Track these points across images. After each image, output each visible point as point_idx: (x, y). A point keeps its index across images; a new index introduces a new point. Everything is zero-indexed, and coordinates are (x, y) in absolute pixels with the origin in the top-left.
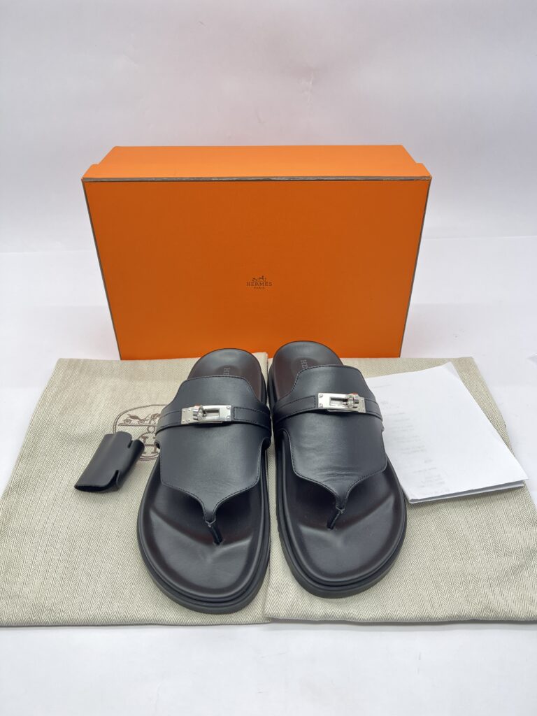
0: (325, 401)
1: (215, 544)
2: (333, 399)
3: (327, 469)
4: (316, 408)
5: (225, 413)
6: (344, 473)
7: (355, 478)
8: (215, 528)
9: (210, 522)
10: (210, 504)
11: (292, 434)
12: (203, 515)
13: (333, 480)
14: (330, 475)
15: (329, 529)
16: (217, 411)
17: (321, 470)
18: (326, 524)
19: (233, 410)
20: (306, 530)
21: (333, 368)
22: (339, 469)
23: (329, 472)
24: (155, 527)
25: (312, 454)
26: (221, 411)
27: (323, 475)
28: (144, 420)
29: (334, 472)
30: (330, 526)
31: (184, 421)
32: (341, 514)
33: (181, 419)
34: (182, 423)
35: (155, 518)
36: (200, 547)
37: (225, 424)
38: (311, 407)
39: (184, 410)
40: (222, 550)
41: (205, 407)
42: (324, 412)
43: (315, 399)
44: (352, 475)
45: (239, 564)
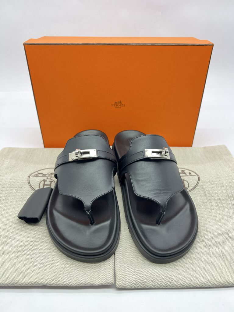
0: (149, 153)
1: (90, 225)
2: (153, 152)
3: (154, 190)
4: (144, 158)
5: (93, 153)
6: (163, 192)
7: (170, 194)
8: (91, 215)
9: (88, 211)
10: (88, 202)
11: (131, 173)
12: (84, 208)
13: (158, 196)
14: (155, 194)
15: (157, 225)
16: (88, 153)
17: (150, 191)
18: (155, 222)
19: (97, 151)
20: (144, 226)
21: (151, 136)
22: (160, 190)
23: (155, 192)
24: (56, 218)
25: (145, 183)
26: (90, 153)
27: (151, 194)
28: (46, 175)
29: (157, 192)
30: (158, 223)
31: (70, 159)
32: (164, 215)
33: (68, 159)
34: (69, 161)
35: (55, 213)
36: (82, 227)
37: (93, 159)
38: (141, 157)
39: (70, 154)
40: (94, 228)
41: (82, 151)
42: (148, 160)
43: (143, 152)
44: (168, 193)
45: (105, 234)
